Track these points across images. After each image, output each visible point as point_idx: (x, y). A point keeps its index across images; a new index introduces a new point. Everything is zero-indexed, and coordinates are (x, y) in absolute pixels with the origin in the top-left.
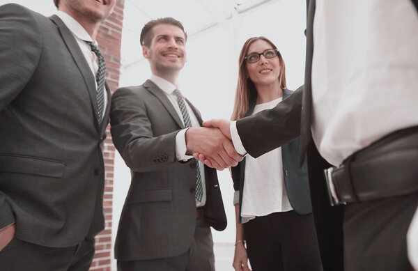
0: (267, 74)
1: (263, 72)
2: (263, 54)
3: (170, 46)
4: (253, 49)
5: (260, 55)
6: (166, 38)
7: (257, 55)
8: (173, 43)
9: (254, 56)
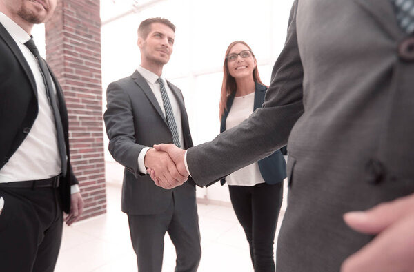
0: (242, 70)
1: (239, 68)
2: (240, 54)
3: (163, 44)
4: (233, 51)
5: (237, 55)
6: (160, 35)
7: (235, 56)
8: (166, 41)
9: (234, 56)
